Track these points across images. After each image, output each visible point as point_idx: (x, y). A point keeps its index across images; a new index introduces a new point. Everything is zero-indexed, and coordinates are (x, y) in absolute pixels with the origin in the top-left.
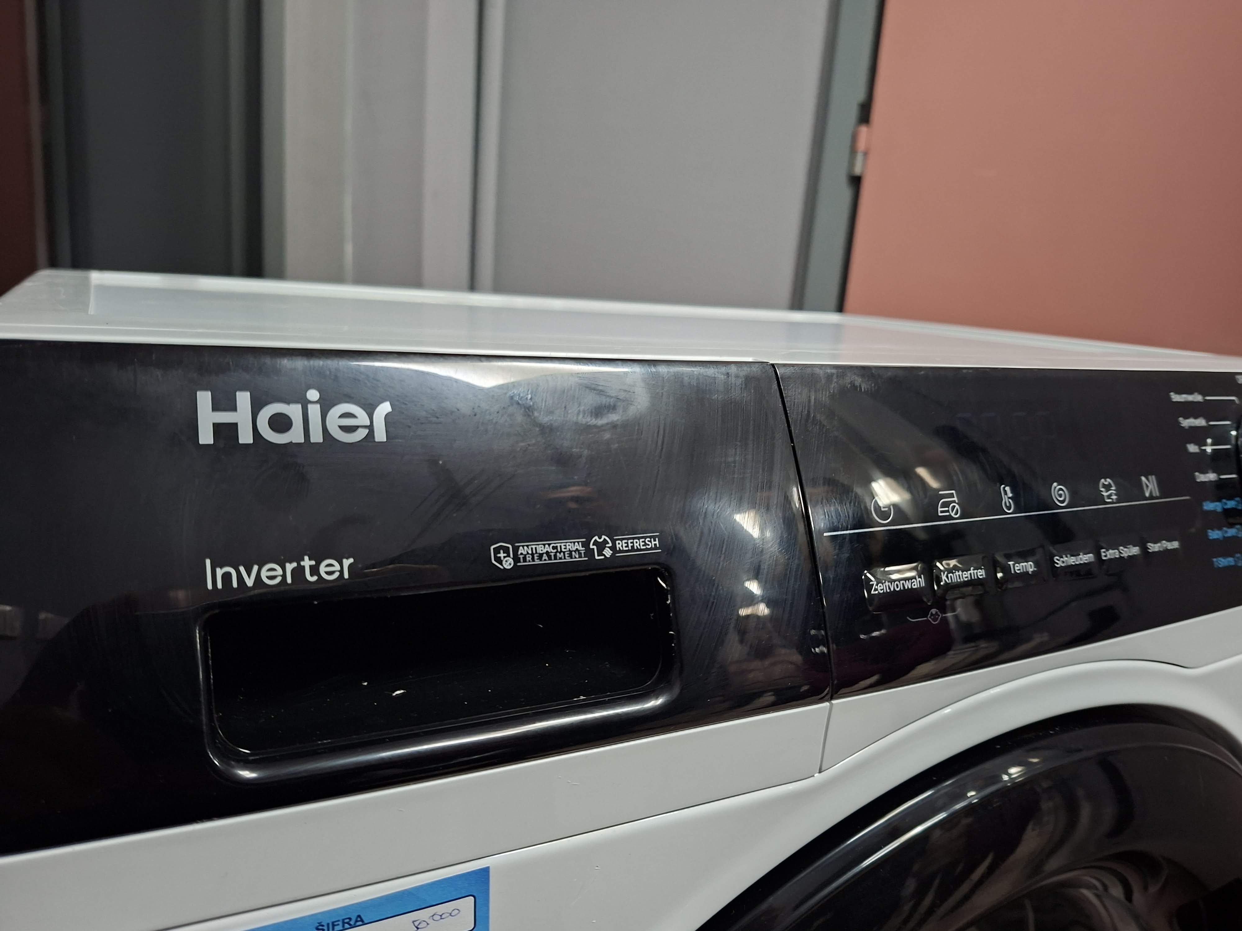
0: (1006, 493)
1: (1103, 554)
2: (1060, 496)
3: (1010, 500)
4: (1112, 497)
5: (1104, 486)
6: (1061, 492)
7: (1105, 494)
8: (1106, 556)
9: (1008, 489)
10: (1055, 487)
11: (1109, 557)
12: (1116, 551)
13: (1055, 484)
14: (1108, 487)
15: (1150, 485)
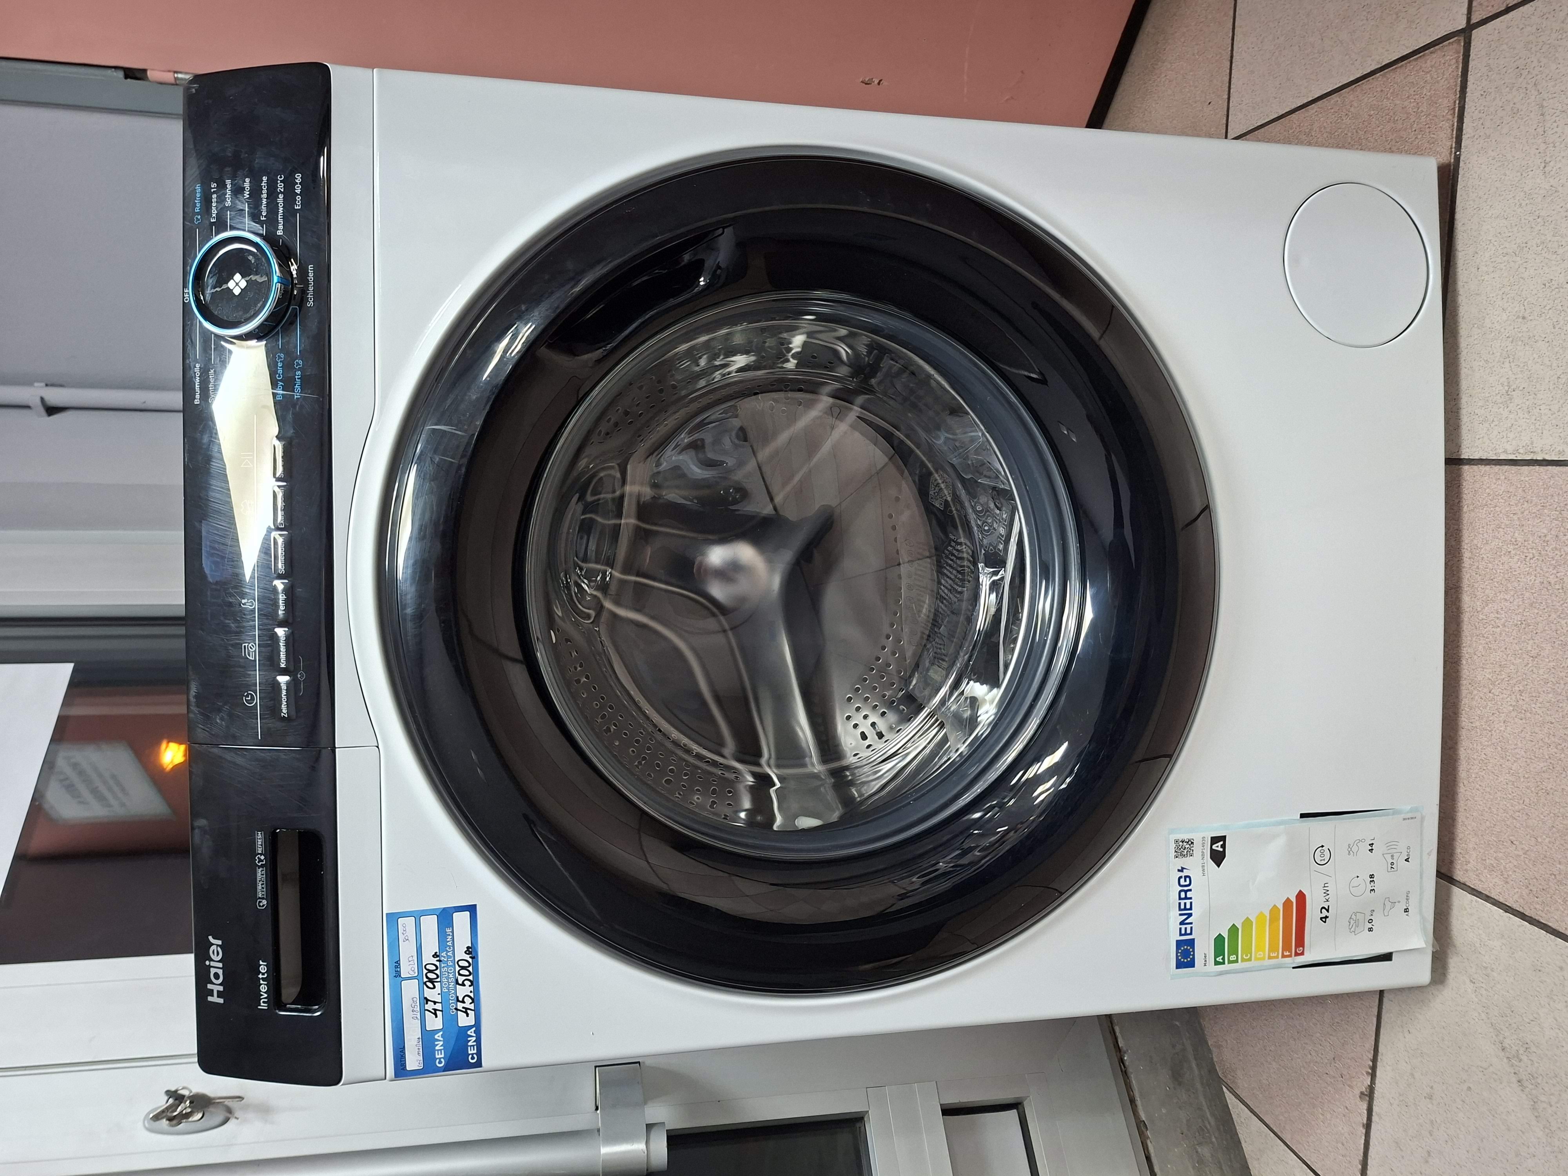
15: (246, 459)
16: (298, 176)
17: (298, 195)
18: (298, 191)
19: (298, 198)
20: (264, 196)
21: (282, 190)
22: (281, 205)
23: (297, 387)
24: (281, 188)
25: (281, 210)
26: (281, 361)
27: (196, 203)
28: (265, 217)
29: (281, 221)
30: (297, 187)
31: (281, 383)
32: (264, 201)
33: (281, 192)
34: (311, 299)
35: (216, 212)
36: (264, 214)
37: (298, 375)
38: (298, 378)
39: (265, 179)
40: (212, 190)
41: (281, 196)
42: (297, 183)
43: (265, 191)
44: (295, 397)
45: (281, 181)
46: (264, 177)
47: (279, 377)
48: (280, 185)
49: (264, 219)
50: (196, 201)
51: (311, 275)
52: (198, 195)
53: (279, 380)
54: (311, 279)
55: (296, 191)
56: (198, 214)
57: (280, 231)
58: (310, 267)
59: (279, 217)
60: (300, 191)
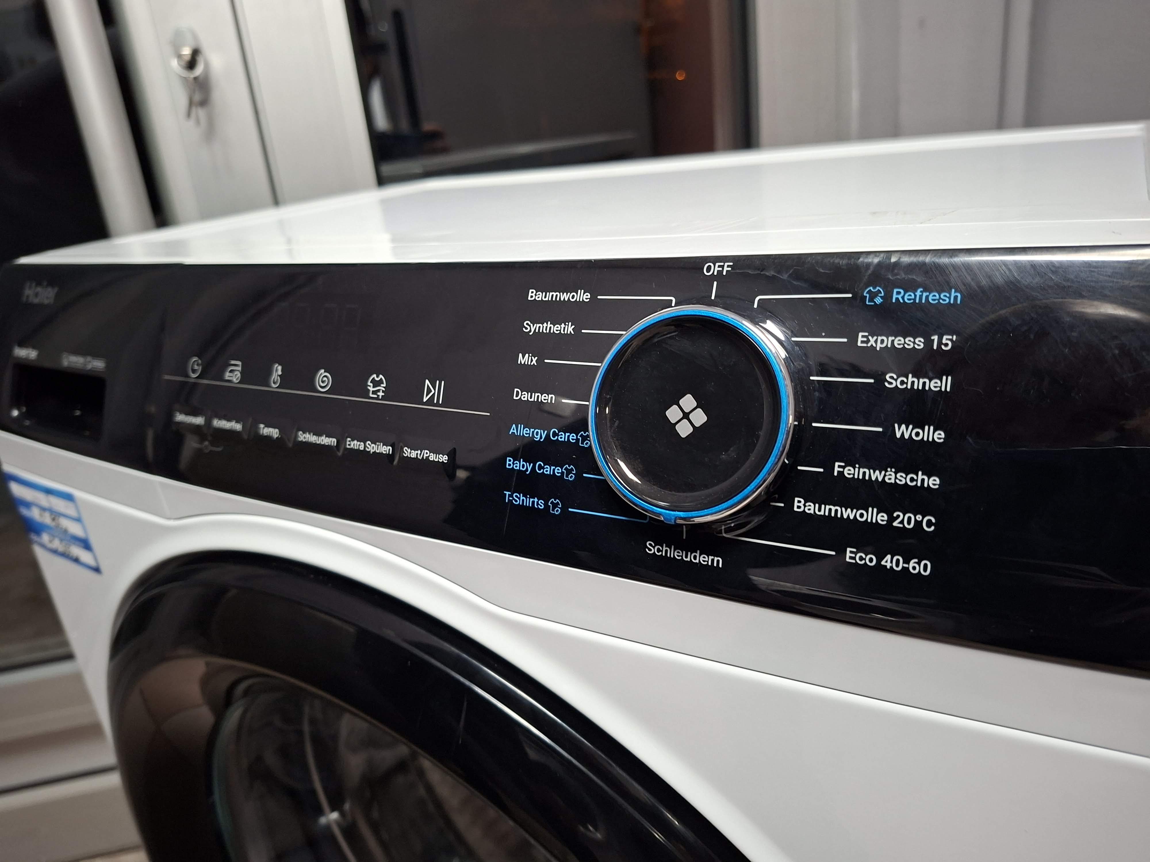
0: (277, 370)
1: (348, 443)
2: (323, 382)
3: (279, 378)
4: (378, 394)
5: (373, 381)
6: (325, 379)
7: (371, 389)
8: (349, 445)
9: (280, 368)
10: (321, 374)
11: (352, 446)
12: (362, 443)
13: (322, 371)
14: (376, 384)
15: (435, 390)
16: (926, 566)
17: (879, 560)
18: (887, 562)
19: (870, 560)
20: (890, 477)
21: (895, 524)
22: (862, 515)
23: (522, 498)
24: (902, 522)
25: (849, 513)
26: (562, 473)
27: (914, 291)
28: (841, 473)
29: (825, 510)
30: (898, 561)
31: (529, 469)
32: (877, 475)
33: (892, 519)
34: (659, 550)
35: (879, 346)
36: (848, 472)
37: (538, 504)
38: (533, 502)
39: (934, 482)
40: (935, 338)
41: (882, 518)
42: (908, 563)
43: (902, 479)
44: (507, 493)
45: (919, 524)
46: (938, 481)
47: (540, 467)
48: (909, 519)
49: (837, 469)
50: (918, 293)
51: (704, 559)
52: (933, 297)
53: (534, 467)
54: (695, 558)
55: (889, 557)
56: (888, 296)
57: (801, 505)
58: (718, 561)
59: (834, 508)
60: (889, 565)
